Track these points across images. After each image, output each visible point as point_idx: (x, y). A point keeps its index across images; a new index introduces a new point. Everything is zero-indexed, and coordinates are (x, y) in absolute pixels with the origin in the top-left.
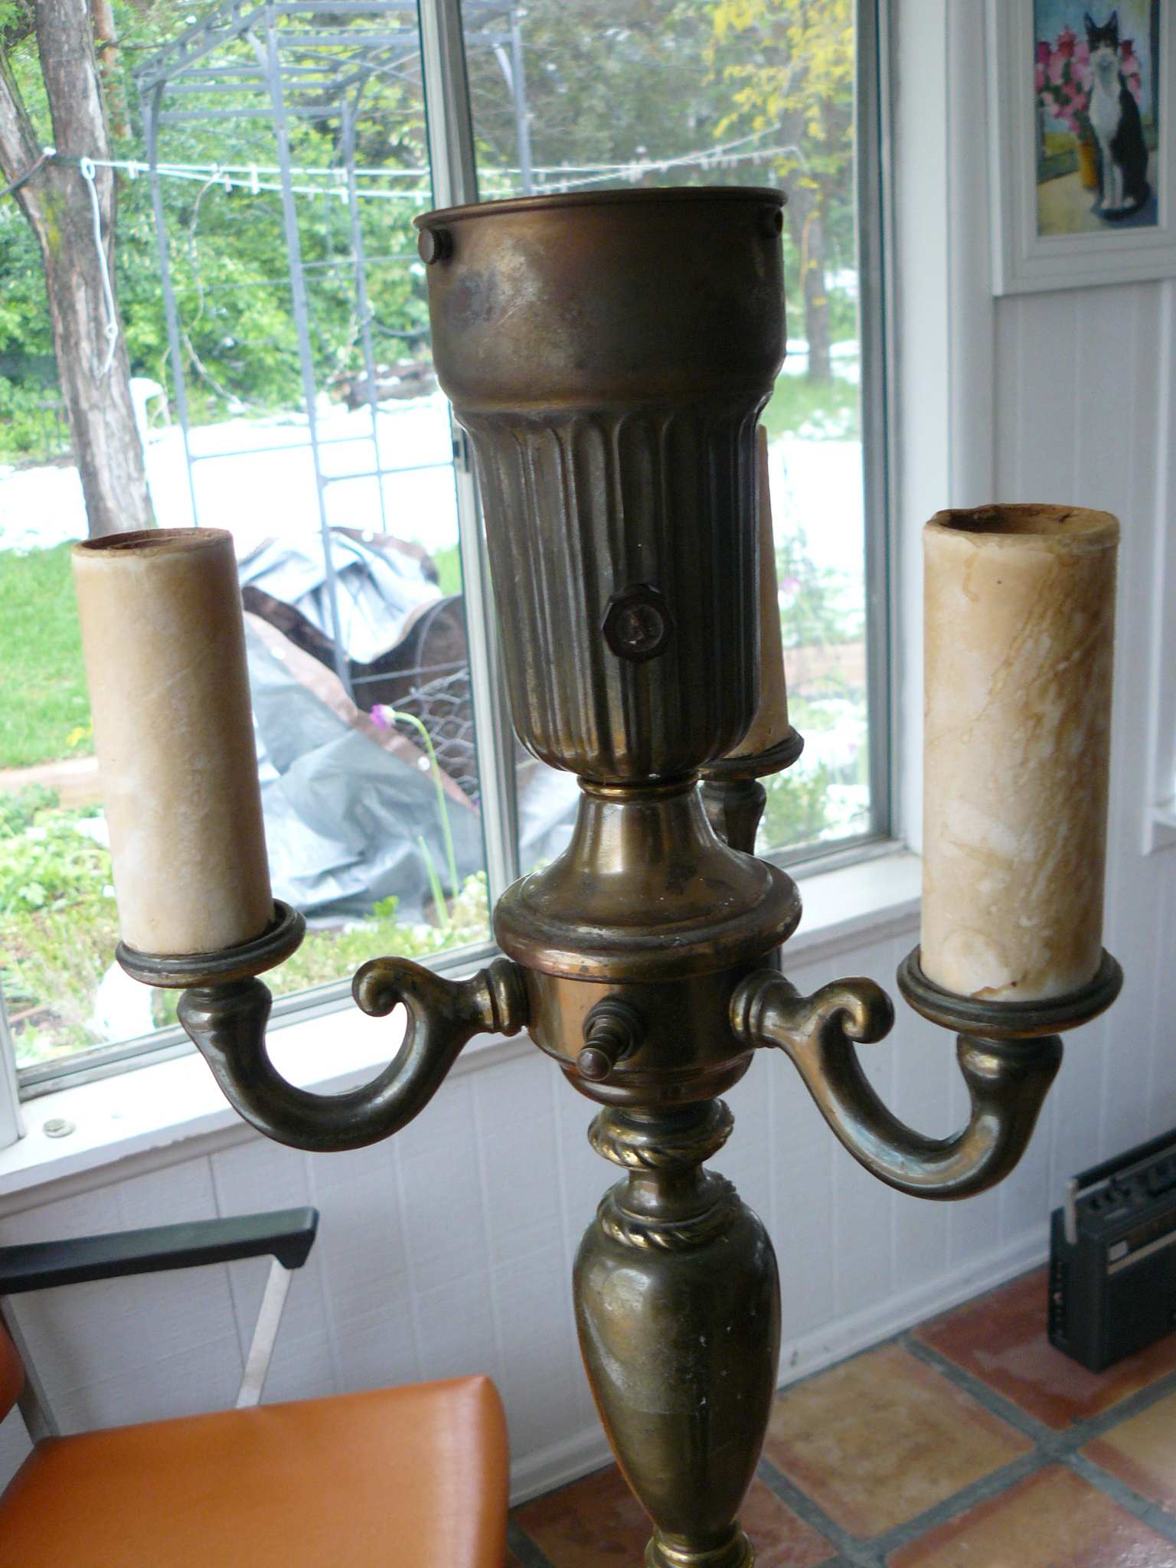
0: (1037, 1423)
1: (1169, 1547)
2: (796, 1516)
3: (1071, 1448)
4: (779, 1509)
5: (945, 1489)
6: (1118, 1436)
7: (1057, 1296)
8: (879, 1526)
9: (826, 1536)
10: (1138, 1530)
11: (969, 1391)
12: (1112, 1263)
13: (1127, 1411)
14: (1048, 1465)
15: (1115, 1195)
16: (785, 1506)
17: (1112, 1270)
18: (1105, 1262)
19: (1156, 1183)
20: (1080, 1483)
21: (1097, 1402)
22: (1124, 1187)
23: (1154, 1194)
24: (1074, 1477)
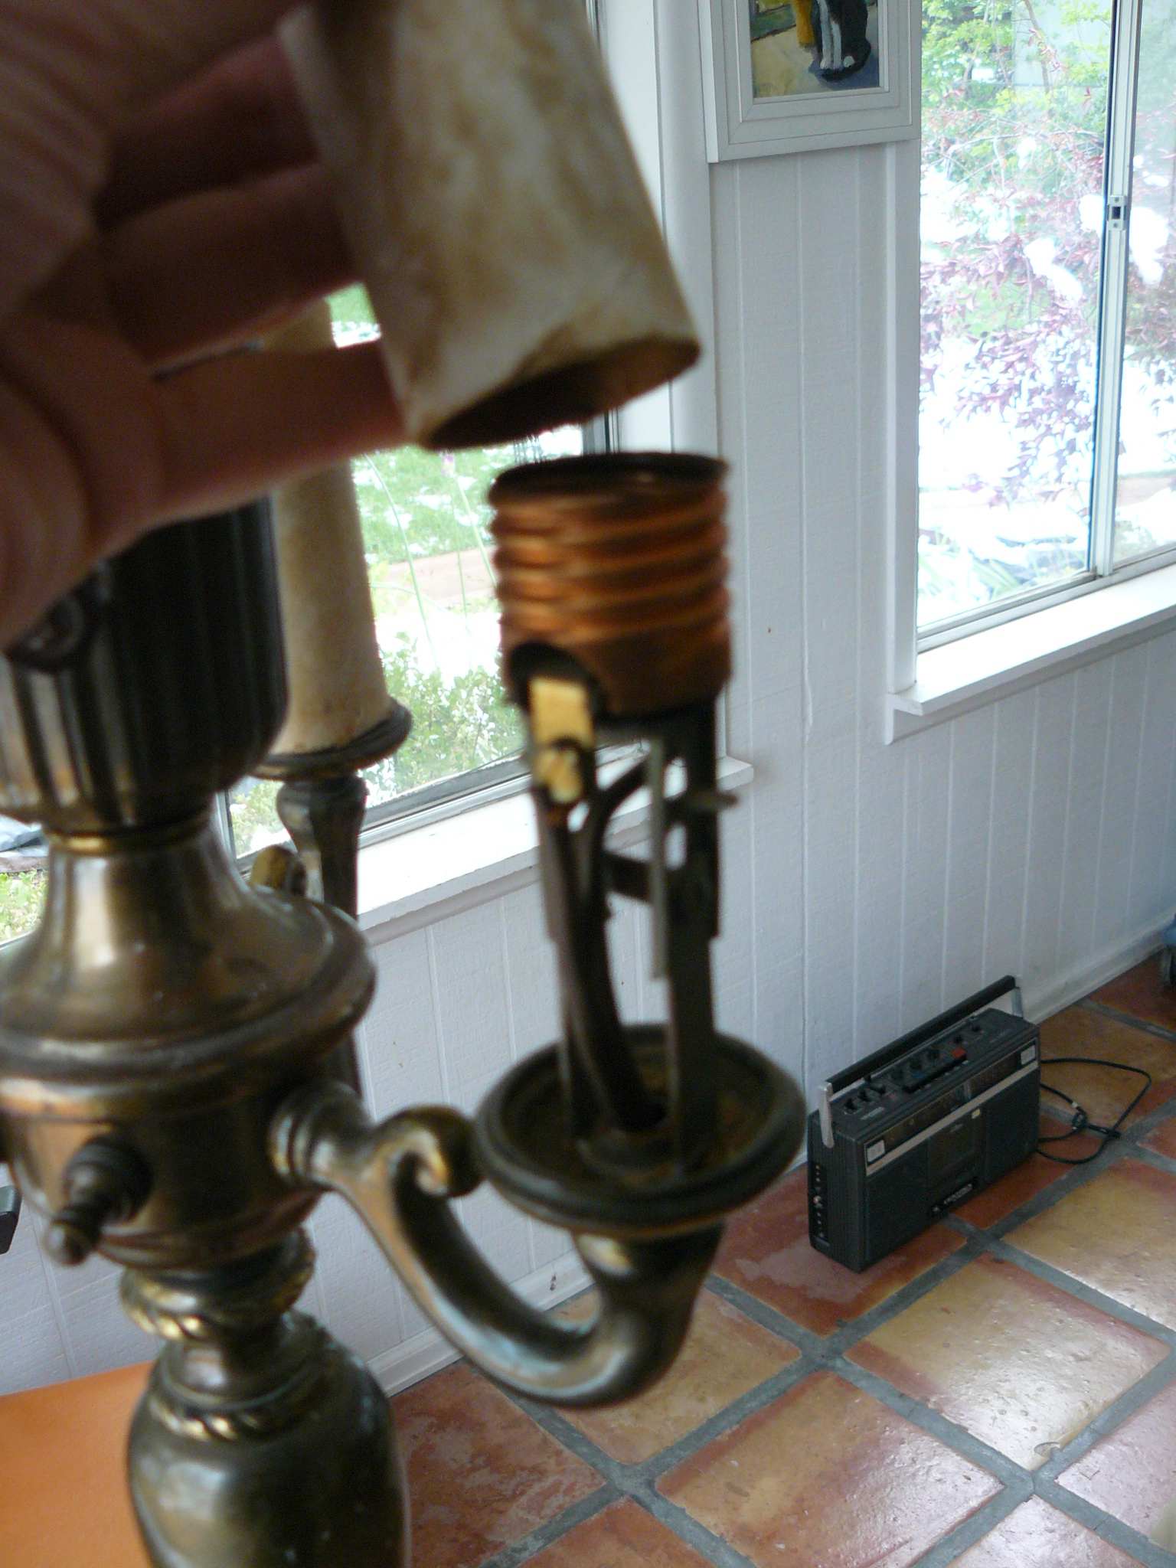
0: (802, 1329)
1: (935, 1444)
2: (562, 1447)
3: (837, 1353)
4: (545, 1441)
5: (712, 1407)
6: (882, 1336)
7: (817, 1199)
8: (647, 1450)
9: (594, 1465)
10: (904, 1430)
11: (732, 1301)
12: (870, 1164)
13: (890, 1310)
14: (814, 1371)
15: (870, 1094)
16: (551, 1438)
17: (870, 1171)
18: (863, 1163)
19: (910, 1080)
20: (848, 1388)
21: (860, 1303)
22: (880, 1086)
23: (909, 1090)
24: (840, 1380)
